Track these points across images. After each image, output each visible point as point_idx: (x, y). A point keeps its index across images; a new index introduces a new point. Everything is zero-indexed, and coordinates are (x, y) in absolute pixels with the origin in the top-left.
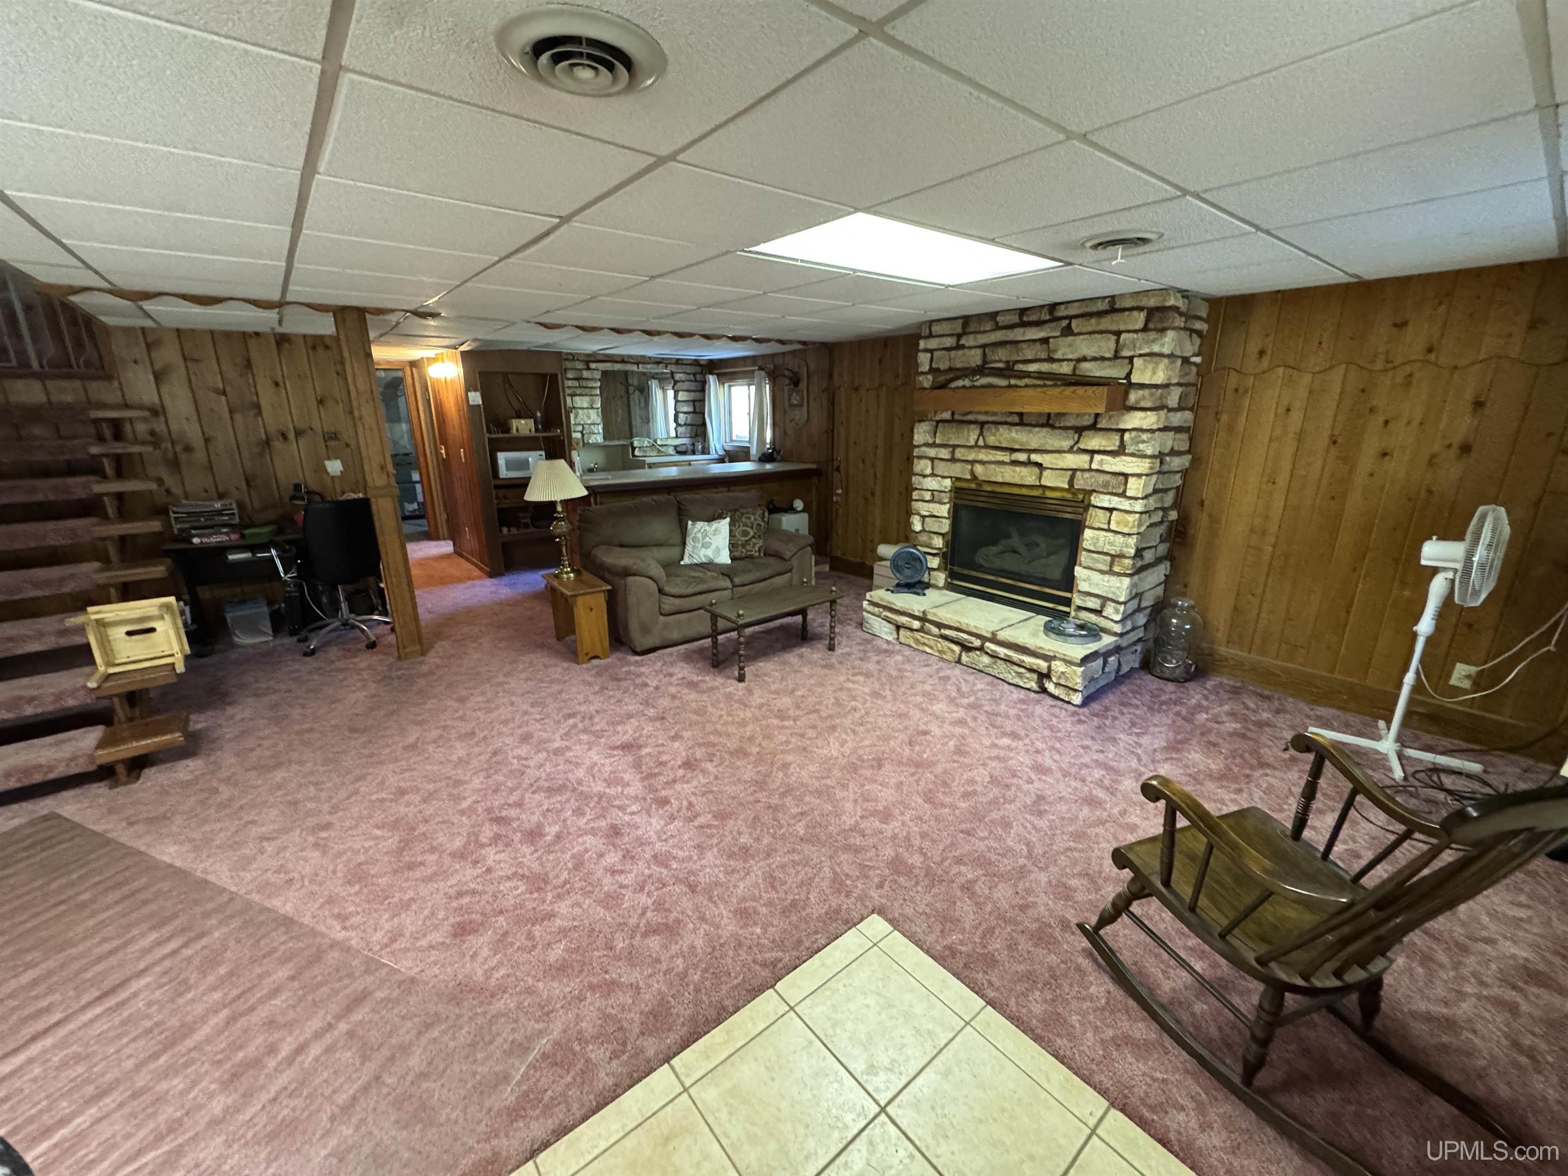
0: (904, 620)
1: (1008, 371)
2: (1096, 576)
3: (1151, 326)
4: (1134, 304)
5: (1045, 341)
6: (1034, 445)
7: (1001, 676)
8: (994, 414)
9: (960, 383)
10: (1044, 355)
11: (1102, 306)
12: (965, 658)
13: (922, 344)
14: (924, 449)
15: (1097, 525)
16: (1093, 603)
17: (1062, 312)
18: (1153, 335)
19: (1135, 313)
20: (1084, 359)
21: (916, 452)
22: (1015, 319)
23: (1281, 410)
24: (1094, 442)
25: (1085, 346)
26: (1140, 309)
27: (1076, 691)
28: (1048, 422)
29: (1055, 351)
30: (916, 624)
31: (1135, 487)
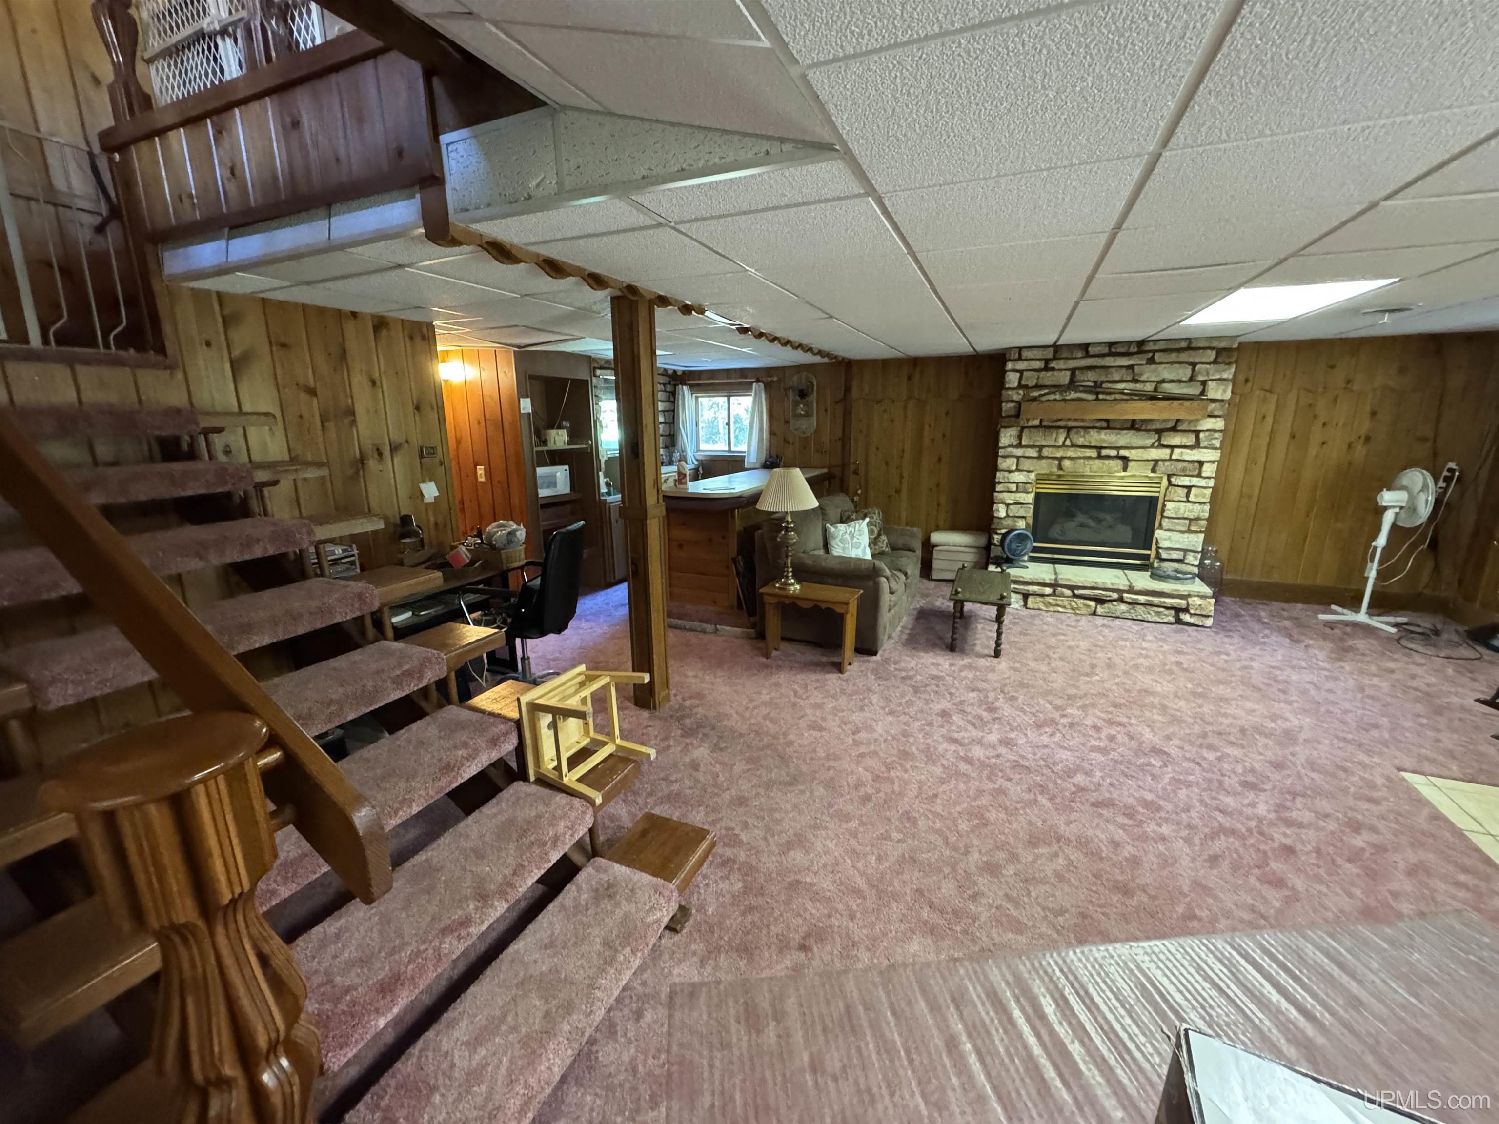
0: (1035, 588)
1: (1096, 388)
2: (1176, 536)
3: (1219, 360)
4: (1207, 345)
5: (1131, 367)
6: (1121, 443)
7: (1140, 617)
8: (1083, 420)
9: (1052, 397)
10: (1129, 378)
11: (1184, 345)
12: (1100, 610)
13: (1009, 366)
14: (1009, 449)
15: (1177, 499)
16: (1175, 555)
17: (1150, 347)
18: (1222, 366)
19: (1209, 351)
20: (1163, 381)
21: (1001, 452)
22: (1106, 350)
23: (1260, 417)
24: (1176, 440)
25: (1166, 373)
26: (1212, 348)
27: (1208, 616)
28: (1134, 426)
29: (1141, 375)
30: (1048, 590)
31: (1209, 470)
